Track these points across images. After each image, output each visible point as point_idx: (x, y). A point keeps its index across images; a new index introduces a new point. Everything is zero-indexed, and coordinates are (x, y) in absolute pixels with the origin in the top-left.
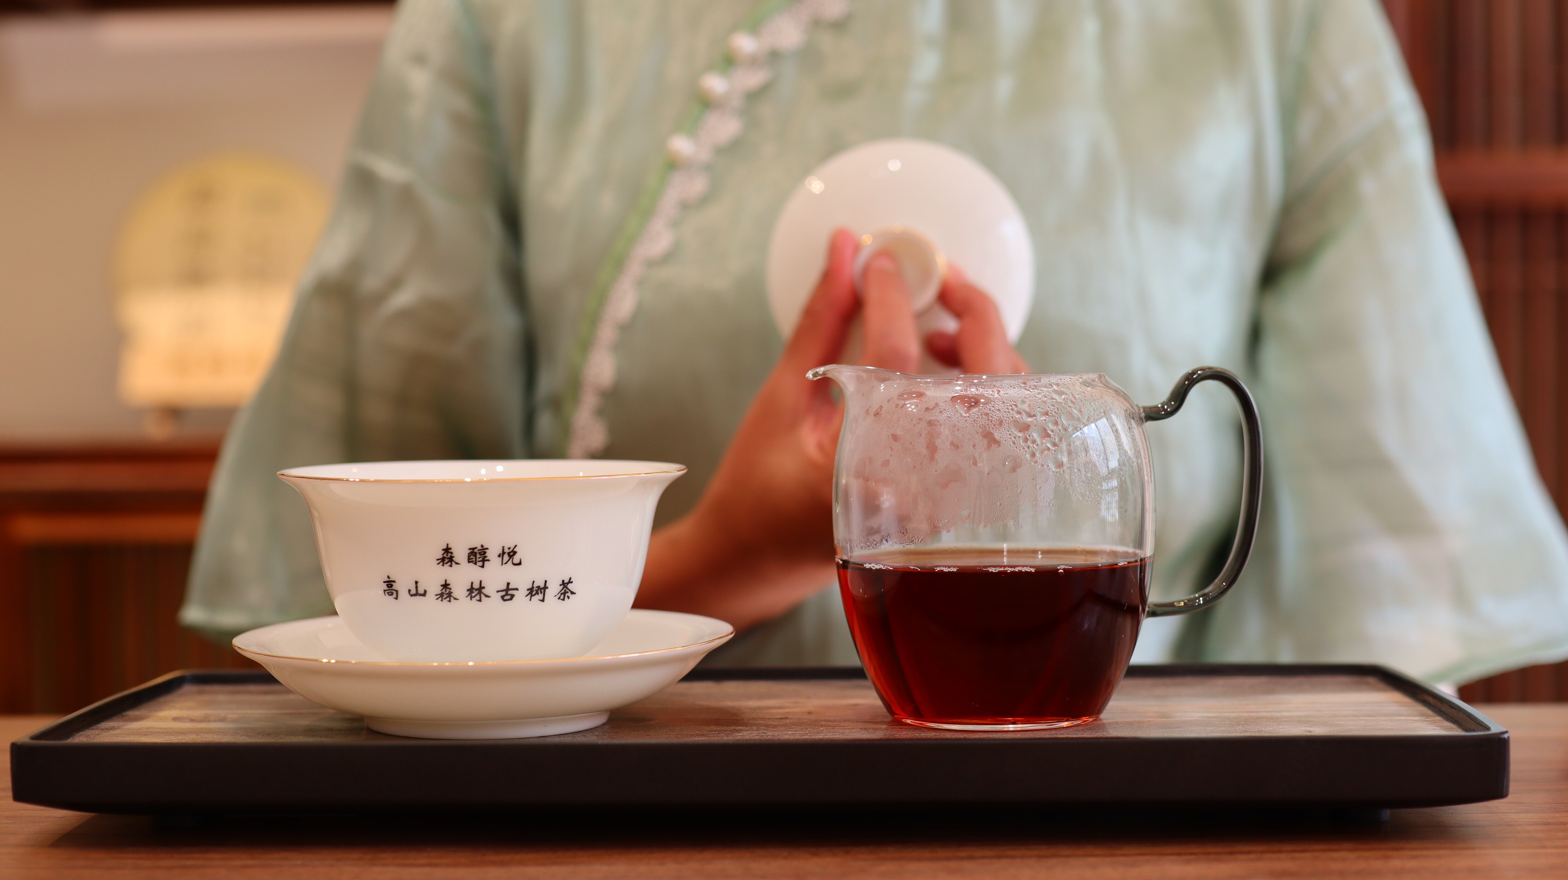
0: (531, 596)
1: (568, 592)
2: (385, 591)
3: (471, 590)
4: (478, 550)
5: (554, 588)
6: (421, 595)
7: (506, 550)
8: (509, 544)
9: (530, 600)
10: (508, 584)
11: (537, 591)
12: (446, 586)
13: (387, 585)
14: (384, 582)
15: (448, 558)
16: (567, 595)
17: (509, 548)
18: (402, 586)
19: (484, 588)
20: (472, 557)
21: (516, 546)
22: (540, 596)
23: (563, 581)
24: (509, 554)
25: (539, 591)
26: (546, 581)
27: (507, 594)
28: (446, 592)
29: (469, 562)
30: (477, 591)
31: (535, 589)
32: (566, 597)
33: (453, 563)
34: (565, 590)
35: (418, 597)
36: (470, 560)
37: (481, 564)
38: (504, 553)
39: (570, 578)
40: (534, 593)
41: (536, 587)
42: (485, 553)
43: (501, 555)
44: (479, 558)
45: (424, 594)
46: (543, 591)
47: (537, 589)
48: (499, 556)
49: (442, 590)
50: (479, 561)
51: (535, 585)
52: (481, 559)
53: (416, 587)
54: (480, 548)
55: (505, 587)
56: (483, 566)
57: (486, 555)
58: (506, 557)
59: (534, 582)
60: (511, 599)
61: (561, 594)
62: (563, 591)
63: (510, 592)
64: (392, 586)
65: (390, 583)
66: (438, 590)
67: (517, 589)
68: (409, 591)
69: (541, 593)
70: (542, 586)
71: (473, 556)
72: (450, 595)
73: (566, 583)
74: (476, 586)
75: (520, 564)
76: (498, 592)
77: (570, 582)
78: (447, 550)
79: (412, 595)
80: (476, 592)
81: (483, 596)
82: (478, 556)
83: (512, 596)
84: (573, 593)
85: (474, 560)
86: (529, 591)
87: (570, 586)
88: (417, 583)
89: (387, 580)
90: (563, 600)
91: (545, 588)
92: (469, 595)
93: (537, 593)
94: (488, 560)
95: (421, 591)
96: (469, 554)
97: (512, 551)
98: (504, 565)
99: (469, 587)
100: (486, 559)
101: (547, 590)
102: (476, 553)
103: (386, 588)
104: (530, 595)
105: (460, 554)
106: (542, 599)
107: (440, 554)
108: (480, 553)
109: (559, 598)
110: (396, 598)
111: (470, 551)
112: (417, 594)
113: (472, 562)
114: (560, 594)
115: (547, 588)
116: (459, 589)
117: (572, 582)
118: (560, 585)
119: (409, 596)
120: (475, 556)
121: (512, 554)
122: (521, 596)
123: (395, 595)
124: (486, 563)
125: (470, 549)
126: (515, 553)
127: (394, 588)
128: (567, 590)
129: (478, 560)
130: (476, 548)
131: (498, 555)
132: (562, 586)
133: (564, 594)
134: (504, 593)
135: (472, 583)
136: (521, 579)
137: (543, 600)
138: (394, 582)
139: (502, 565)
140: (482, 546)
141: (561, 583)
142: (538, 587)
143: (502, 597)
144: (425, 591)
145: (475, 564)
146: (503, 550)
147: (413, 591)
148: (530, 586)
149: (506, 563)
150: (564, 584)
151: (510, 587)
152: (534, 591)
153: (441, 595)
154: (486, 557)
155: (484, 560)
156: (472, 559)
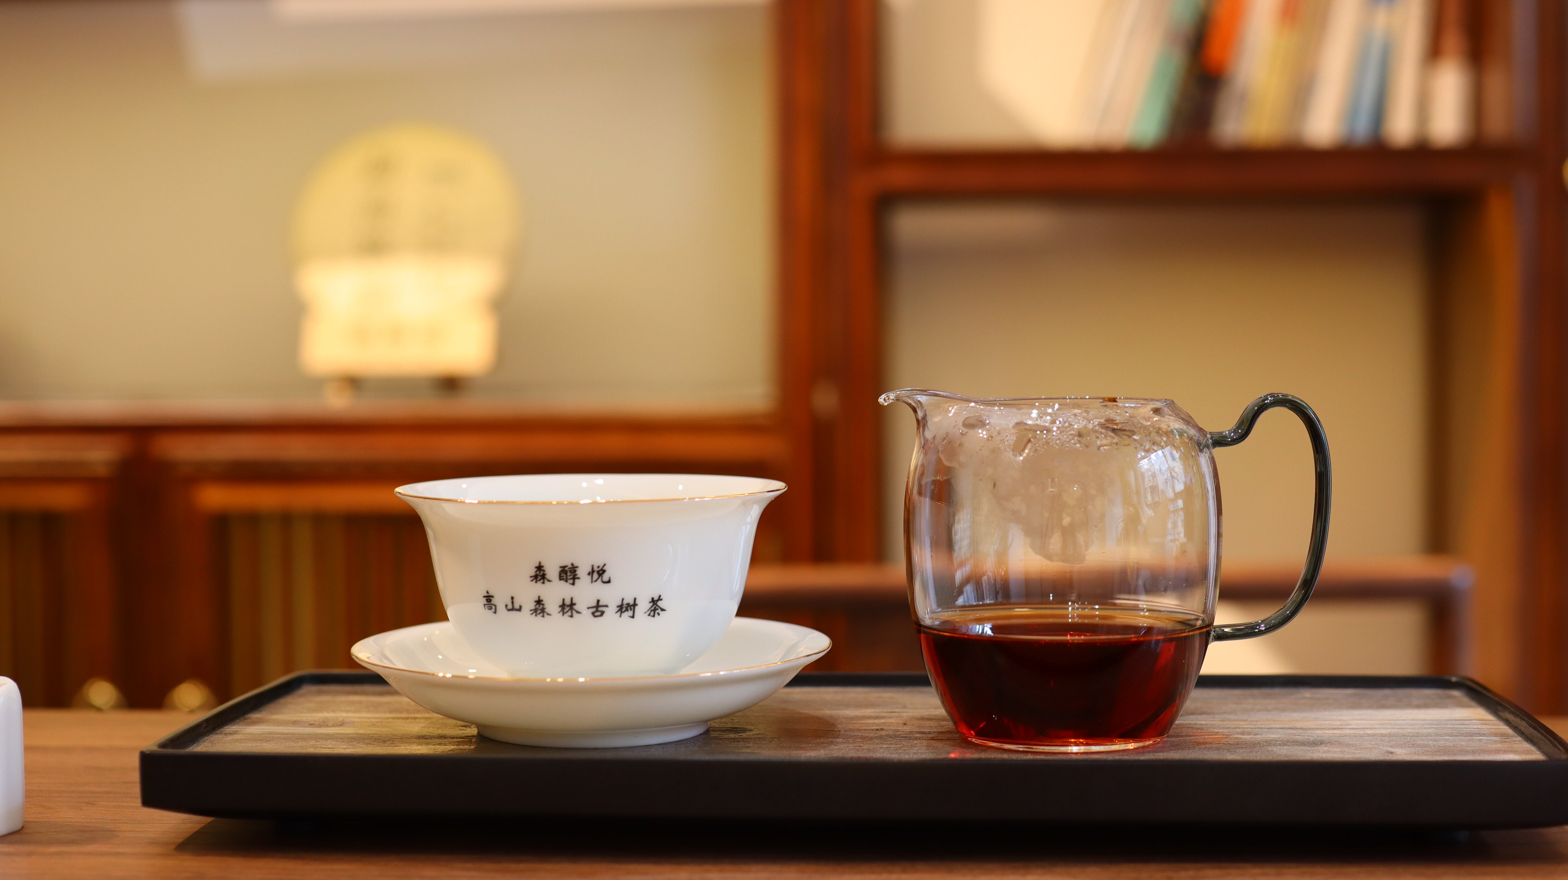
0: (621, 613)
1: (658, 609)
2: (485, 605)
3: (563, 606)
4: (569, 568)
5: (643, 606)
6: (517, 610)
7: (596, 569)
8: (598, 563)
9: (620, 616)
10: (598, 601)
11: (627, 608)
12: (539, 602)
13: (487, 600)
14: (484, 597)
15: (541, 576)
16: (657, 611)
17: (598, 567)
18: (500, 601)
19: (575, 604)
20: (563, 575)
21: (605, 565)
22: (630, 613)
23: (653, 599)
24: (598, 572)
25: (629, 608)
26: (635, 599)
27: (597, 611)
28: (539, 607)
29: (560, 580)
30: (568, 607)
31: (624, 606)
32: (656, 614)
33: (546, 581)
34: (655, 607)
35: (514, 612)
36: (562, 578)
37: (571, 581)
38: (593, 571)
39: (660, 596)
40: (624, 610)
41: (626, 604)
42: (575, 571)
43: (591, 573)
44: (570, 576)
45: (520, 609)
46: (632, 608)
47: (626, 606)
48: (589, 574)
49: (536, 606)
50: (570, 579)
51: (625, 602)
52: (571, 577)
53: (513, 603)
54: (570, 566)
55: (595, 604)
56: (573, 584)
57: (577, 573)
58: (595, 576)
59: (623, 599)
60: (601, 615)
61: (651, 611)
62: (653, 608)
63: (600, 609)
64: (490, 601)
65: (489, 598)
66: (532, 606)
67: (607, 606)
68: (506, 606)
69: (631, 610)
70: (632, 603)
71: (564, 573)
72: (543, 611)
73: (655, 601)
74: (568, 602)
75: (609, 582)
76: (588, 608)
77: (660, 599)
78: (540, 568)
79: (509, 610)
80: (567, 609)
81: (574, 612)
82: (569, 574)
83: (603, 613)
84: (663, 610)
85: (565, 577)
86: (619, 608)
87: (660, 603)
88: (512, 598)
89: (487, 595)
90: (654, 616)
91: (635, 605)
92: (561, 611)
93: (627, 610)
94: (578, 578)
95: (517, 606)
96: (560, 572)
97: (602, 570)
98: (593, 583)
99: (561, 603)
100: (577, 577)
101: (636, 607)
102: (567, 571)
103: (486, 603)
104: (619, 612)
105: (552, 572)
106: (631, 615)
107: (532, 572)
108: (570, 571)
109: (649, 615)
110: (495, 612)
111: (560, 569)
112: (513, 609)
113: (563, 579)
114: (649, 611)
115: (637, 605)
116: (553, 606)
117: (661, 600)
118: (650, 602)
119: (506, 610)
120: (566, 573)
121: (601, 572)
122: (611, 612)
123: (493, 610)
124: (577, 581)
125: (561, 567)
126: (604, 571)
127: (492, 602)
128: (657, 607)
129: (569, 577)
130: (566, 566)
131: (587, 573)
132: (652, 604)
133: (655, 610)
134: (594, 610)
135: (564, 600)
136: (611, 596)
137: (633, 617)
138: (492, 597)
139: (592, 582)
140: (572, 564)
141: (651, 600)
142: (628, 604)
143: (593, 613)
144: (521, 607)
145: (566, 581)
146: (593, 568)
147: (510, 607)
148: (620, 603)
149: (596, 581)
150: (654, 602)
151: (601, 604)
152: (623, 608)
153: (535, 611)
154: (576, 575)
155: (575, 578)
156: (563, 576)
